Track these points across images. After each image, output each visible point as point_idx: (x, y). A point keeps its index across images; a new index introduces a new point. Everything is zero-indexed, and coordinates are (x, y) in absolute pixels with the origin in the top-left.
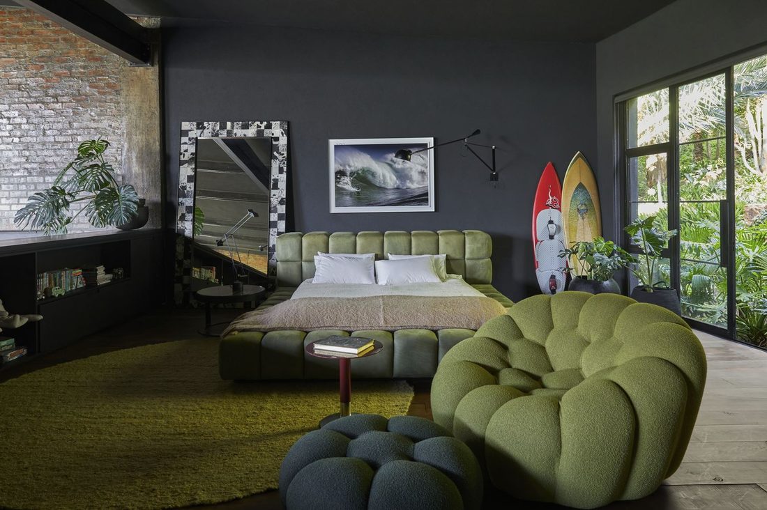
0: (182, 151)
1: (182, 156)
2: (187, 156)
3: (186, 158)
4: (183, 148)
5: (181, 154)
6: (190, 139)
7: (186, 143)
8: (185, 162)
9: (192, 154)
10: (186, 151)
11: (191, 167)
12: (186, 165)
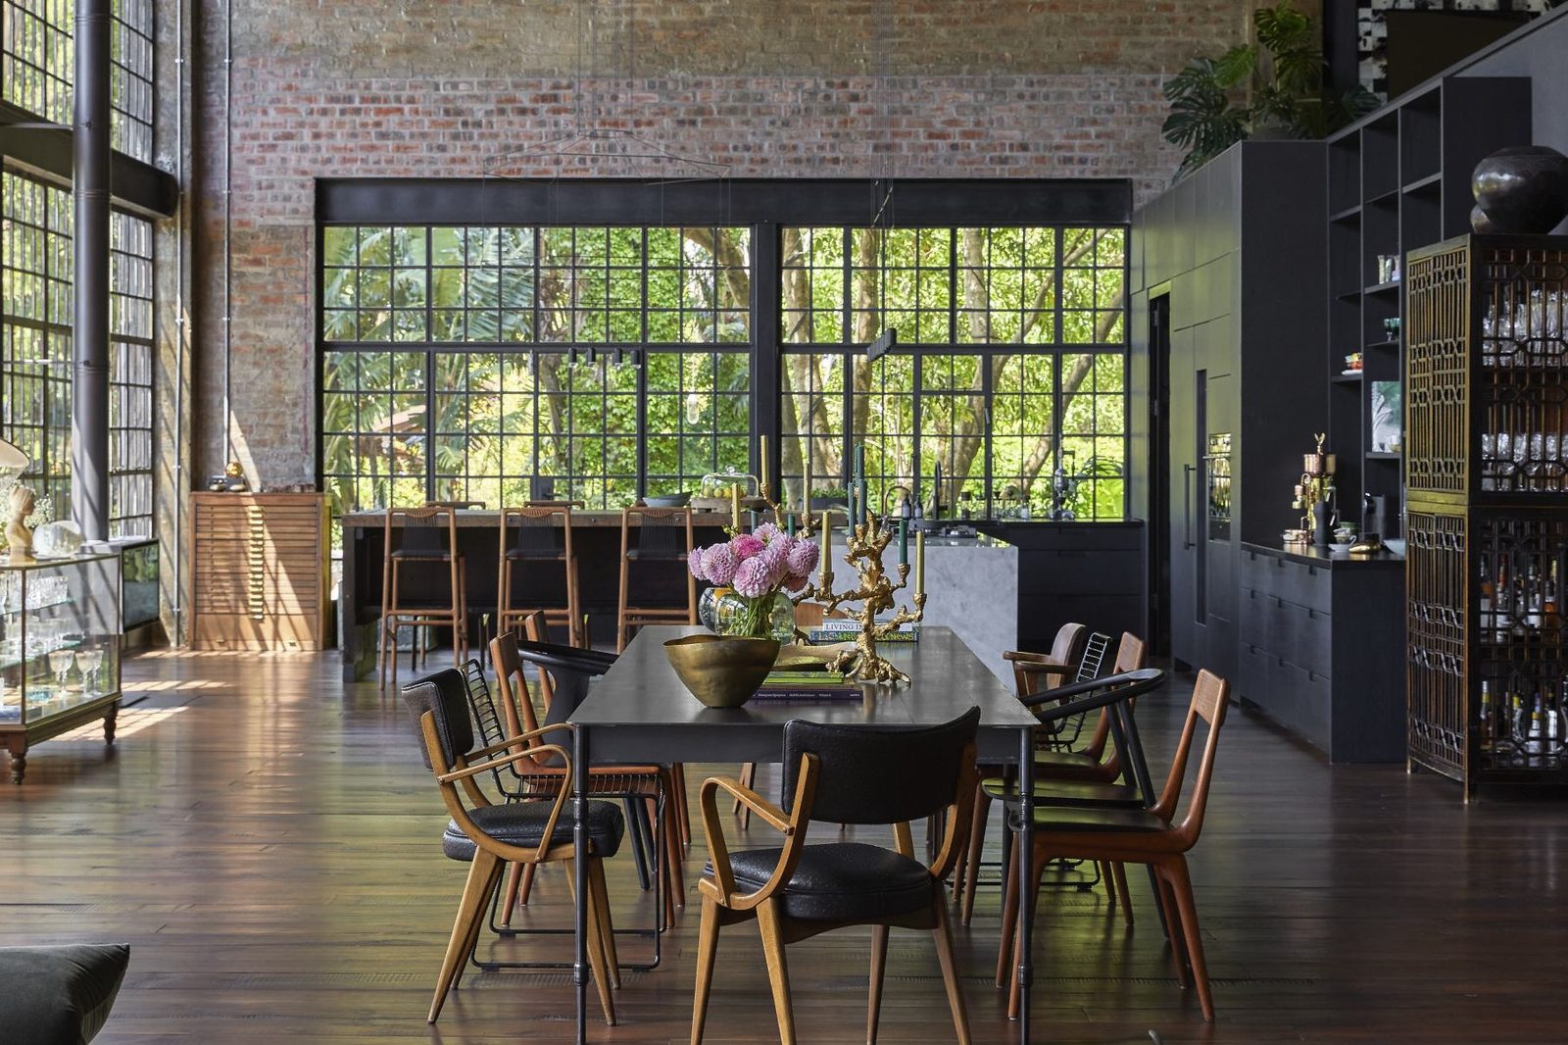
0: (1361, 33)
1: (1361, 43)
2: (1370, 44)
3: (1369, 47)
4: (1364, 27)
5: (1360, 39)
6: (1375, 13)
7: (1366, 20)
8: (1366, 55)
9: (1381, 39)
10: (1369, 33)
11: (1379, 63)
12: (1370, 60)
